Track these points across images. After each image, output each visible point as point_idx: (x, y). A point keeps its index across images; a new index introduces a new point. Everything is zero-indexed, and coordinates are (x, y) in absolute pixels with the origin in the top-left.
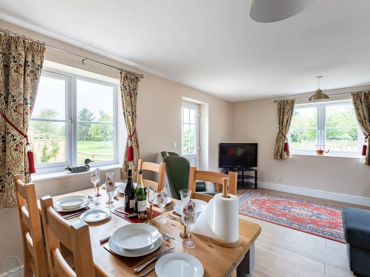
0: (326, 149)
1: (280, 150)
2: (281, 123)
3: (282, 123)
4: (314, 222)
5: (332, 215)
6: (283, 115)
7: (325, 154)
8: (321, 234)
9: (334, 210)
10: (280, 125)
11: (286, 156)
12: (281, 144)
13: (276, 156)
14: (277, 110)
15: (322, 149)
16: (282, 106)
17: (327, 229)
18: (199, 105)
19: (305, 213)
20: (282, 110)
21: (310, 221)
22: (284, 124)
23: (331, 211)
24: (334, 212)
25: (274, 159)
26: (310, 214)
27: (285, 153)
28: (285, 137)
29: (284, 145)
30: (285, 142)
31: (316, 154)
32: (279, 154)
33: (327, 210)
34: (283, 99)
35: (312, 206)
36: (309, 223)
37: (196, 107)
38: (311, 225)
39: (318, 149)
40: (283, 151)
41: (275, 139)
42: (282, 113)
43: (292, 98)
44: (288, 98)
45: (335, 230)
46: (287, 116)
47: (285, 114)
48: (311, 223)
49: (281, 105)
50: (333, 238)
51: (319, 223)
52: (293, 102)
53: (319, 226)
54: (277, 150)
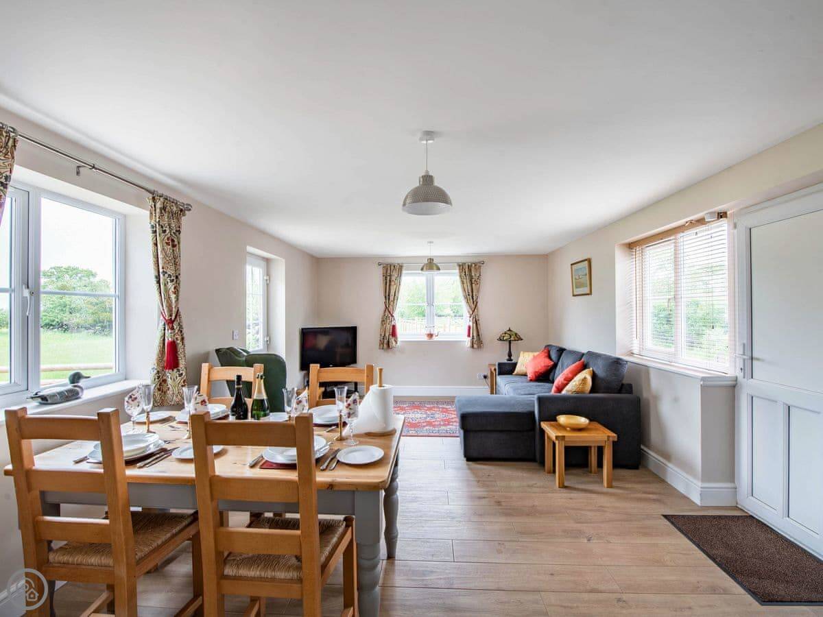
0: (435, 332)
1: (387, 335)
2: (387, 296)
3: (389, 295)
4: (430, 424)
5: (444, 412)
6: (390, 285)
7: (435, 339)
8: (437, 434)
9: (445, 406)
10: (386, 299)
11: (394, 343)
12: (388, 326)
13: (382, 343)
14: (381, 276)
15: (432, 333)
16: (389, 272)
17: (443, 428)
18: (267, 260)
19: (419, 416)
20: (388, 277)
21: (425, 424)
22: (391, 298)
23: (443, 408)
24: (446, 408)
25: (380, 349)
26: (425, 416)
27: (392, 340)
28: (392, 316)
29: (391, 327)
30: (393, 323)
31: (426, 339)
32: (386, 341)
33: (439, 408)
34: (389, 261)
35: (425, 407)
36: (424, 426)
37: (263, 263)
38: (427, 428)
39: (428, 332)
40: (391, 337)
41: (381, 320)
42: (388, 281)
43: (400, 261)
44: (396, 262)
45: (449, 427)
46: (395, 286)
47: (392, 283)
48: (427, 425)
49: (387, 269)
50: (448, 435)
51: (434, 423)
52: (401, 267)
53: (434, 426)
54: (383, 335)
